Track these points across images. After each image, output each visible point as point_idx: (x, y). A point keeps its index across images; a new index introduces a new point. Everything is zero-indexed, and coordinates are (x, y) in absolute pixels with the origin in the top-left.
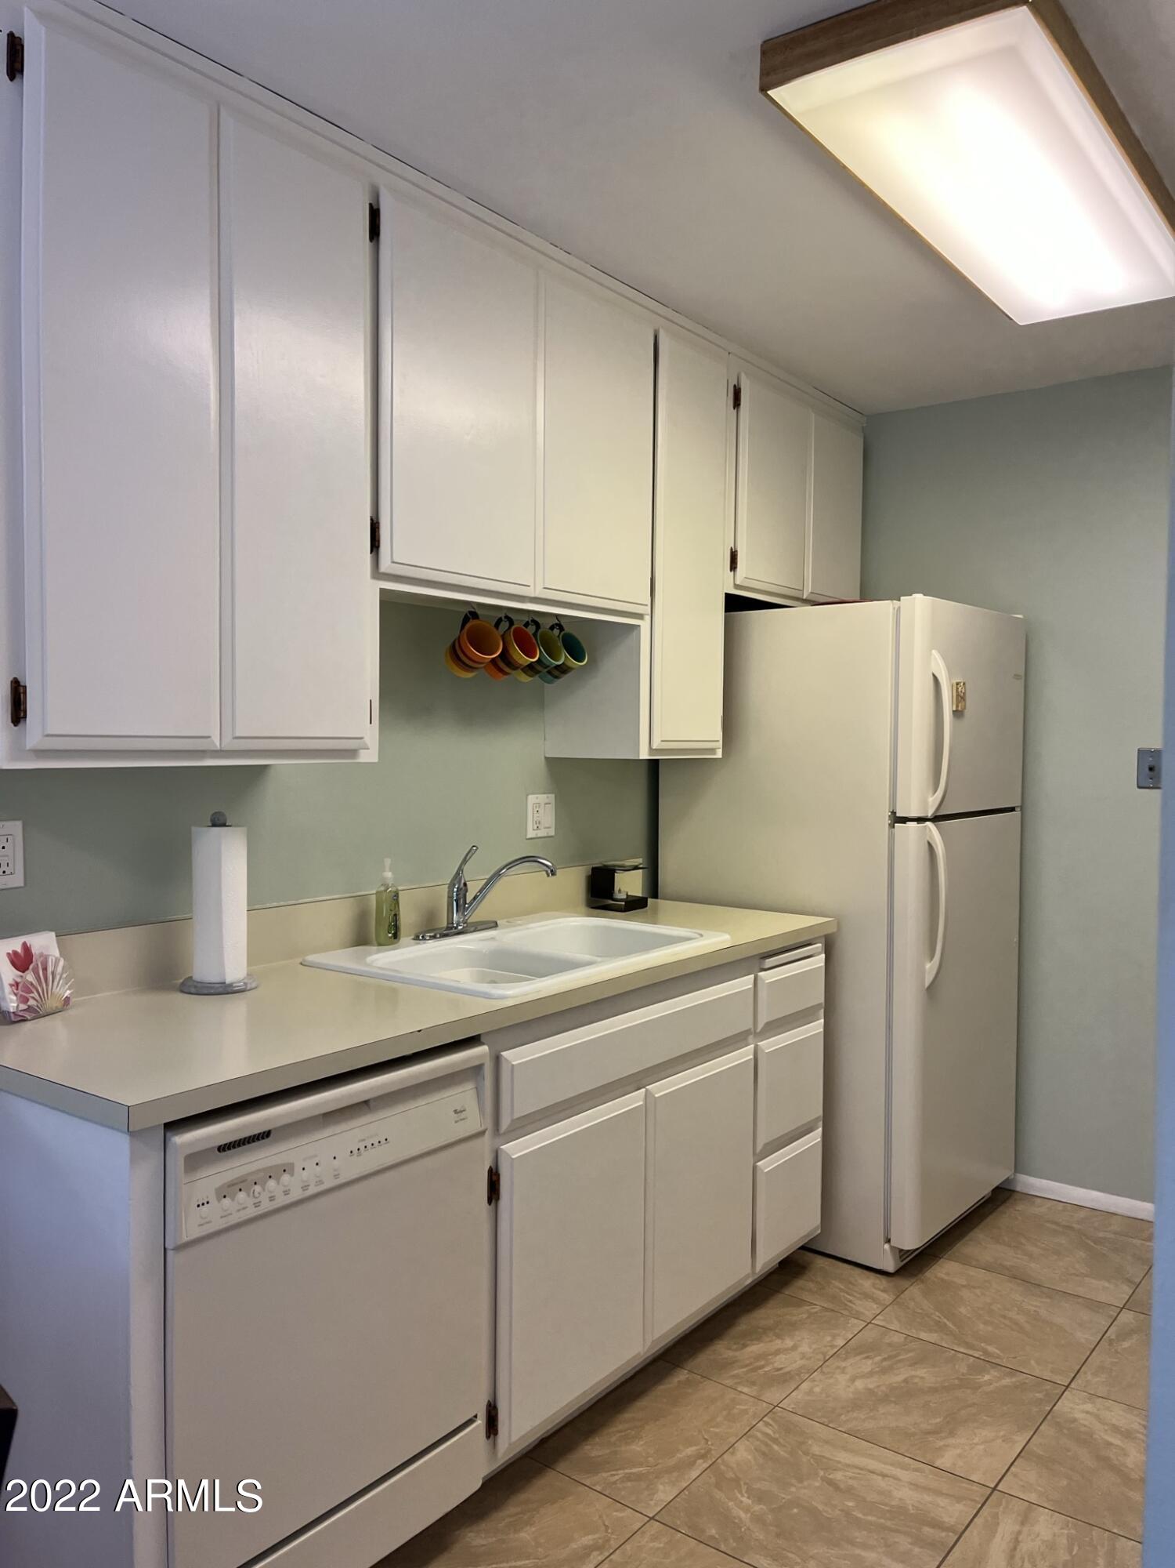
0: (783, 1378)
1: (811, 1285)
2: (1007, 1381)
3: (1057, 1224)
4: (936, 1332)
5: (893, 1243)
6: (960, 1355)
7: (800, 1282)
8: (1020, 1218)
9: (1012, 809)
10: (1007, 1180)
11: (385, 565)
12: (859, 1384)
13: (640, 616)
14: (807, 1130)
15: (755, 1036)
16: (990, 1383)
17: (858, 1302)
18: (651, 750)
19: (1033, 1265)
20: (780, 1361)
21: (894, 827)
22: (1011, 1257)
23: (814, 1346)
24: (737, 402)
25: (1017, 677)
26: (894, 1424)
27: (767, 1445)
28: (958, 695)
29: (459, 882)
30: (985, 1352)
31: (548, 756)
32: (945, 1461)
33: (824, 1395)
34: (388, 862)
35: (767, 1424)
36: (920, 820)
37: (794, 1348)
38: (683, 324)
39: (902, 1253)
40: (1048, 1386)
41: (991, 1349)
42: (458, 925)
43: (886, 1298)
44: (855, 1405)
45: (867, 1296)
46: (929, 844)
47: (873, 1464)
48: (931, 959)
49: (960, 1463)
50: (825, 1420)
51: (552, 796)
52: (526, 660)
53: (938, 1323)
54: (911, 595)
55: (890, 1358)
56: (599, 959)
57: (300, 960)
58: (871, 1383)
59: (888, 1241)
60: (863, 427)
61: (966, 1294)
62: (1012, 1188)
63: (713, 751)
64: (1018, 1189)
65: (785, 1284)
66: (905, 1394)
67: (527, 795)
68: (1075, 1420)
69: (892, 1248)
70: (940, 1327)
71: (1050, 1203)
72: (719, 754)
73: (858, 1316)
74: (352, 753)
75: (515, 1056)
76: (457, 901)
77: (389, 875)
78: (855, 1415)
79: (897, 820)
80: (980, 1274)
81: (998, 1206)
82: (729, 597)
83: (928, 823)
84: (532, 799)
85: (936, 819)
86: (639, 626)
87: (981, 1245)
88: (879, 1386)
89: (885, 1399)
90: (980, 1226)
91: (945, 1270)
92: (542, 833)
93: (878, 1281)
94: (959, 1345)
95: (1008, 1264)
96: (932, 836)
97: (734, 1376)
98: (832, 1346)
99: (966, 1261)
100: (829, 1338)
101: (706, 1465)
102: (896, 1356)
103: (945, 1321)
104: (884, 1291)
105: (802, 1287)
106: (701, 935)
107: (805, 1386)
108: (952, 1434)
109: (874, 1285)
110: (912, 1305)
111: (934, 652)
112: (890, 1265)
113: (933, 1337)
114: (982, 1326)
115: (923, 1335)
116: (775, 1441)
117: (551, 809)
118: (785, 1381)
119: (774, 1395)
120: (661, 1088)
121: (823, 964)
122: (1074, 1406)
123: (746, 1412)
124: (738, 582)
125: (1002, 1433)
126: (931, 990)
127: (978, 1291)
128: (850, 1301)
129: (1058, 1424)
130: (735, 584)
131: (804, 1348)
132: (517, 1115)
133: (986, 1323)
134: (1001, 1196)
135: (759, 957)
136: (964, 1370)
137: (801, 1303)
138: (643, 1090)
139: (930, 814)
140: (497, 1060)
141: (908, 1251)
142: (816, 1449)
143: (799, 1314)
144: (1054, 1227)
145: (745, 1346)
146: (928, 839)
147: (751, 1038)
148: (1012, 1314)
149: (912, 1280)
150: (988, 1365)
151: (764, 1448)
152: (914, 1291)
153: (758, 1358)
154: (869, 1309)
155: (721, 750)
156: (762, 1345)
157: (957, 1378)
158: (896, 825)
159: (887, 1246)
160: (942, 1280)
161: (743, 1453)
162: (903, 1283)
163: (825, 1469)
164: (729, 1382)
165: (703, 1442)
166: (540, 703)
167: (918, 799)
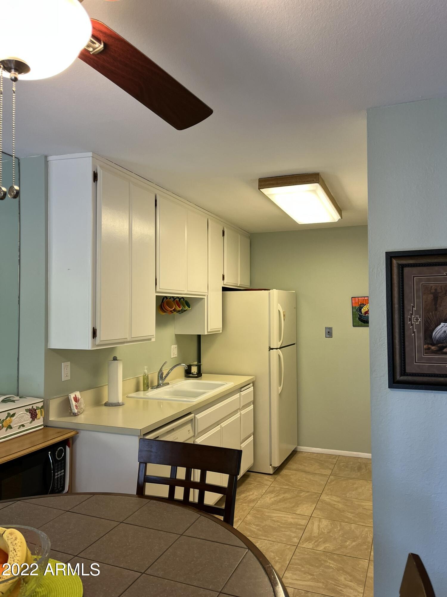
0: (253, 501)
1: (252, 479)
2: (307, 494)
3: (310, 458)
4: (287, 486)
5: (272, 466)
6: (294, 490)
7: (249, 479)
8: (300, 457)
9: (294, 344)
10: (296, 448)
11: (158, 290)
12: (272, 499)
13: (205, 296)
14: (250, 436)
15: (240, 410)
16: (303, 495)
17: (265, 482)
18: (208, 332)
19: (306, 468)
20: (251, 497)
21: (270, 351)
22: (301, 467)
23: (258, 493)
24: (223, 235)
25: (295, 308)
26: (283, 506)
27: (254, 515)
28: (284, 315)
29: (161, 372)
30: (300, 489)
31: (176, 334)
32: (298, 512)
33: (264, 503)
34: (146, 367)
35: (253, 511)
36: (277, 349)
37: (253, 494)
38: (213, 216)
39: (274, 468)
40: (317, 494)
41: (302, 488)
42: (161, 384)
43: (272, 480)
44: (273, 504)
45: (267, 480)
46: (279, 355)
47: (281, 515)
48: (280, 387)
49: (302, 512)
50: (267, 508)
51: (177, 345)
52: (178, 309)
53: (287, 484)
54: (272, 289)
55: (277, 493)
56: (209, 391)
57: (126, 396)
58: (275, 499)
59: (271, 465)
60: (249, 237)
61: (292, 476)
62: (296, 450)
63: (219, 331)
64: (298, 450)
65: (245, 480)
66: (284, 500)
67: (171, 346)
68: (325, 500)
69: (272, 467)
70: (287, 485)
71: (307, 453)
72: (221, 332)
73: (266, 485)
74: (150, 339)
75: (198, 416)
76: (161, 377)
77: (146, 371)
78: (273, 506)
79: (270, 349)
80: (294, 472)
81: (294, 455)
82: (223, 287)
83: (278, 350)
84: (172, 346)
85: (280, 348)
86: (204, 298)
87: (292, 465)
88: (277, 499)
89: (280, 501)
90: (291, 460)
91: (284, 472)
92: (174, 356)
93: (269, 477)
94: (293, 488)
95: (300, 468)
96: (280, 353)
97: (241, 502)
98: (263, 492)
99: (290, 469)
100: (261, 491)
101: (241, 521)
102: (279, 492)
103: (288, 483)
104: (271, 478)
105: (249, 480)
106: (227, 383)
107: (259, 502)
108: (298, 507)
109: (268, 477)
110: (279, 481)
111: (279, 304)
112: (271, 472)
113: (287, 487)
114: (298, 483)
115: (284, 487)
116: (256, 514)
117: (177, 349)
118: (254, 501)
119: (252, 505)
120: (224, 424)
121: (253, 389)
122: (324, 497)
123: (246, 509)
124: (225, 284)
125: (309, 505)
126: (280, 395)
127: (294, 476)
128: (263, 482)
129: (321, 502)
130: (224, 284)
131: (255, 493)
132: (199, 432)
133: (298, 482)
134: (294, 453)
135: (240, 389)
136: (296, 493)
137: (251, 484)
138: (220, 425)
139: (279, 347)
140: (195, 417)
141: (276, 467)
142: (267, 514)
143: (252, 486)
144: (309, 458)
145: (240, 495)
146: (279, 354)
147: (239, 411)
148: (305, 479)
149: (278, 475)
150: (302, 492)
151: (254, 516)
152: (278, 478)
153: (245, 497)
154: (269, 483)
155: (221, 331)
156: (245, 494)
157: (295, 495)
158: (271, 350)
159: (270, 467)
160: (285, 474)
161: (249, 517)
162: (276, 476)
163: (271, 518)
164: (240, 503)
165: (238, 517)
166: (174, 319)
167: (276, 344)
